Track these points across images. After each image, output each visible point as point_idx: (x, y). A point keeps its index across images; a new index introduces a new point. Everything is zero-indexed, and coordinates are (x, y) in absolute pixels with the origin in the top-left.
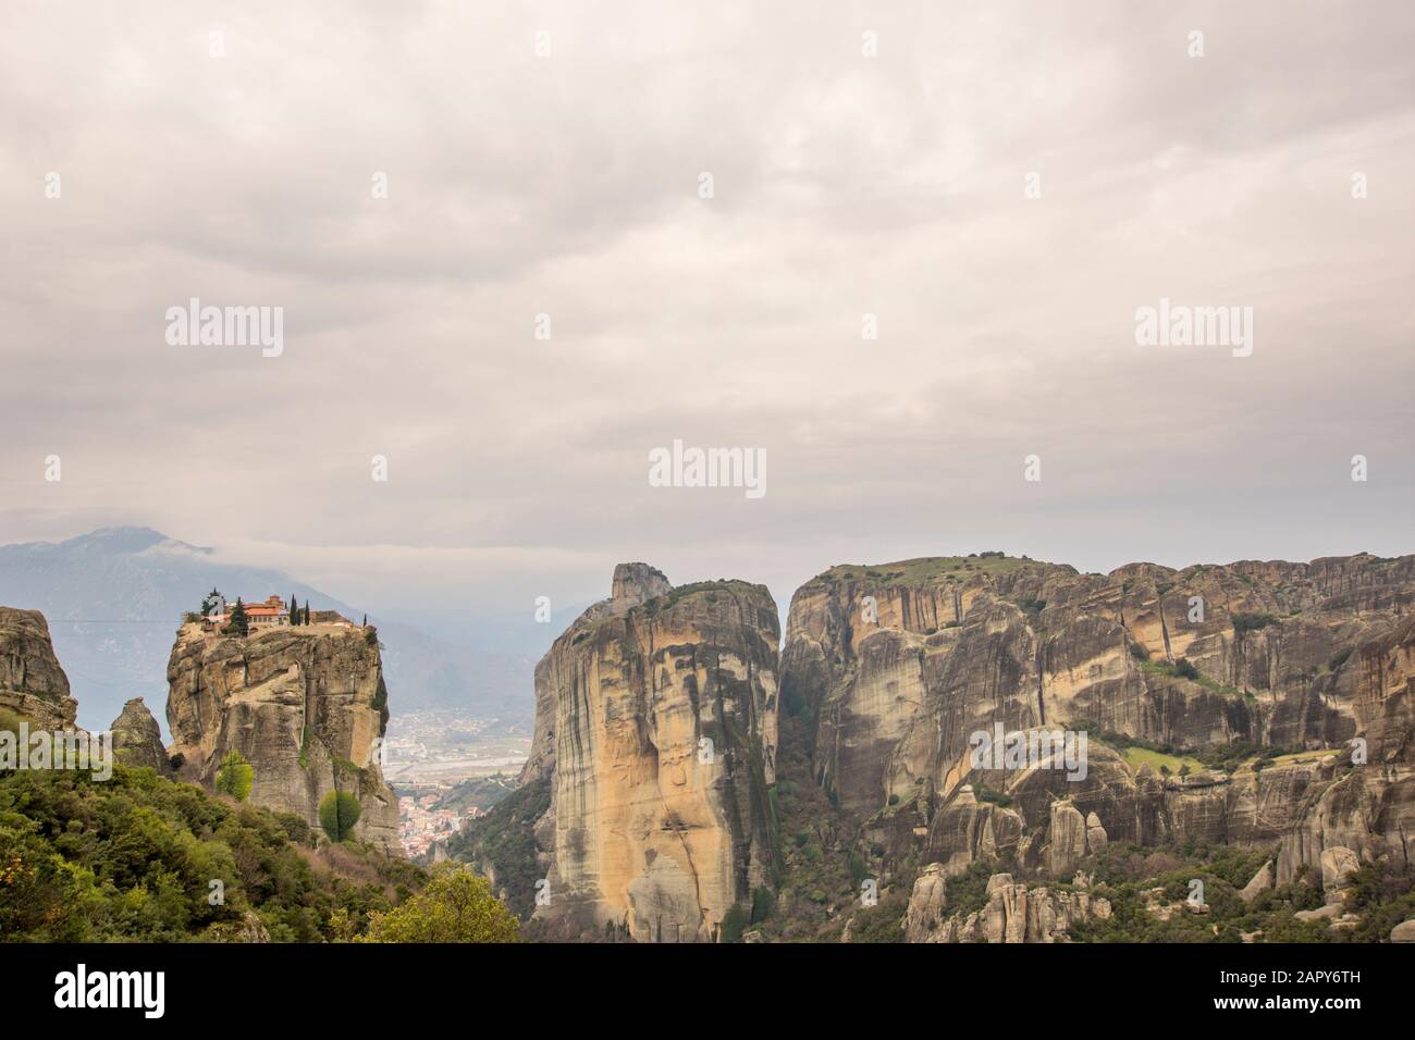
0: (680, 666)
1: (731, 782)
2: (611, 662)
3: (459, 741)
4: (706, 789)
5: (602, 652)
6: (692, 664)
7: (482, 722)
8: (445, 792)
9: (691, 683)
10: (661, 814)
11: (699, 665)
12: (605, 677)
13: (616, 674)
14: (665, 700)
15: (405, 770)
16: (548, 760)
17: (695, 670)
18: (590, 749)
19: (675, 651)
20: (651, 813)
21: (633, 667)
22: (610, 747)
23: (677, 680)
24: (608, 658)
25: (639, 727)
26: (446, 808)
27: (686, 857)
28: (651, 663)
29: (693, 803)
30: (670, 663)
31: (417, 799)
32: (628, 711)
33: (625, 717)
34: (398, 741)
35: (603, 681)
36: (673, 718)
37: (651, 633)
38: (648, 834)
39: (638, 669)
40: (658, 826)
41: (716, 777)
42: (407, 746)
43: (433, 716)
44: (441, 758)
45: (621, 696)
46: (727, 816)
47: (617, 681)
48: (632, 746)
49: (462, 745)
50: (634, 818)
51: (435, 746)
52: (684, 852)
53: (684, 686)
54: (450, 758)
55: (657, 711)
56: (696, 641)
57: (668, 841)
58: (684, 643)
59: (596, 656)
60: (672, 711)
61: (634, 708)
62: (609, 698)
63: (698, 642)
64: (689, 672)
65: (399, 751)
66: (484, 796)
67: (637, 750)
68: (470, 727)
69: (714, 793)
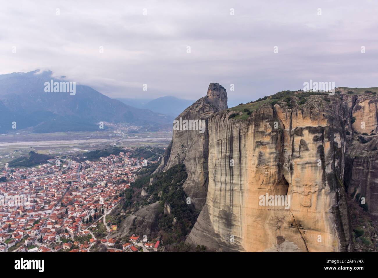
0: (316, 140)
1: (337, 208)
2: (262, 132)
3: (132, 133)
4: (326, 213)
5: (257, 126)
6: (322, 139)
7: (138, 127)
8: (133, 151)
9: (321, 150)
10: (289, 219)
11: (326, 139)
12: (259, 140)
13: (267, 139)
14: (302, 158)
15: (119, 140)
16: (182, 156)
17: (323, 142)
18: (240, 175)
19: (312, 130)
20: (282, 217)
21: (279, 136)
22: (257, 177)
23: (312, 147)
24: (261, 129)
25: (279, 170)
26: (134, 157)
27: (304, 244)
28: (291, 136)
29: (315, 218)
30: (308, 137)
31: (125, 153)
32: (273, 161)
33: (271, 164)
34: (116, 131)
35: (257, 142)
36: (307, 169)
37: (291, 117)
38: (279, 228)
39: (281, 138)
40: (285, 225)
41: (331, 206)
42: (119, 133)
43: (125, 124)
44: (128, 137)
45: (270, 152)
46: (338, 229)
47: (268, 143)
48: (272, 180)
49: (134, 134)
50: (270, 217)
51: (126, 133)
52: (302, 241)
53: (318, 152)
54: (131, 137)
55: (293, 163)
56: (324, 124)
57: (292, 234)
58: (317, 126)
59: (252, 128)
60: (307, 165)
61: (278, 160)
62: (261, 152)
63: (326, 125)
64: (320, 143)
65: (117, 134)
66: (146, 154)
67: (275, 181)
68: (135, 128)
69: (331, 215)
